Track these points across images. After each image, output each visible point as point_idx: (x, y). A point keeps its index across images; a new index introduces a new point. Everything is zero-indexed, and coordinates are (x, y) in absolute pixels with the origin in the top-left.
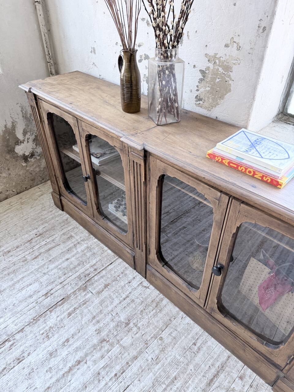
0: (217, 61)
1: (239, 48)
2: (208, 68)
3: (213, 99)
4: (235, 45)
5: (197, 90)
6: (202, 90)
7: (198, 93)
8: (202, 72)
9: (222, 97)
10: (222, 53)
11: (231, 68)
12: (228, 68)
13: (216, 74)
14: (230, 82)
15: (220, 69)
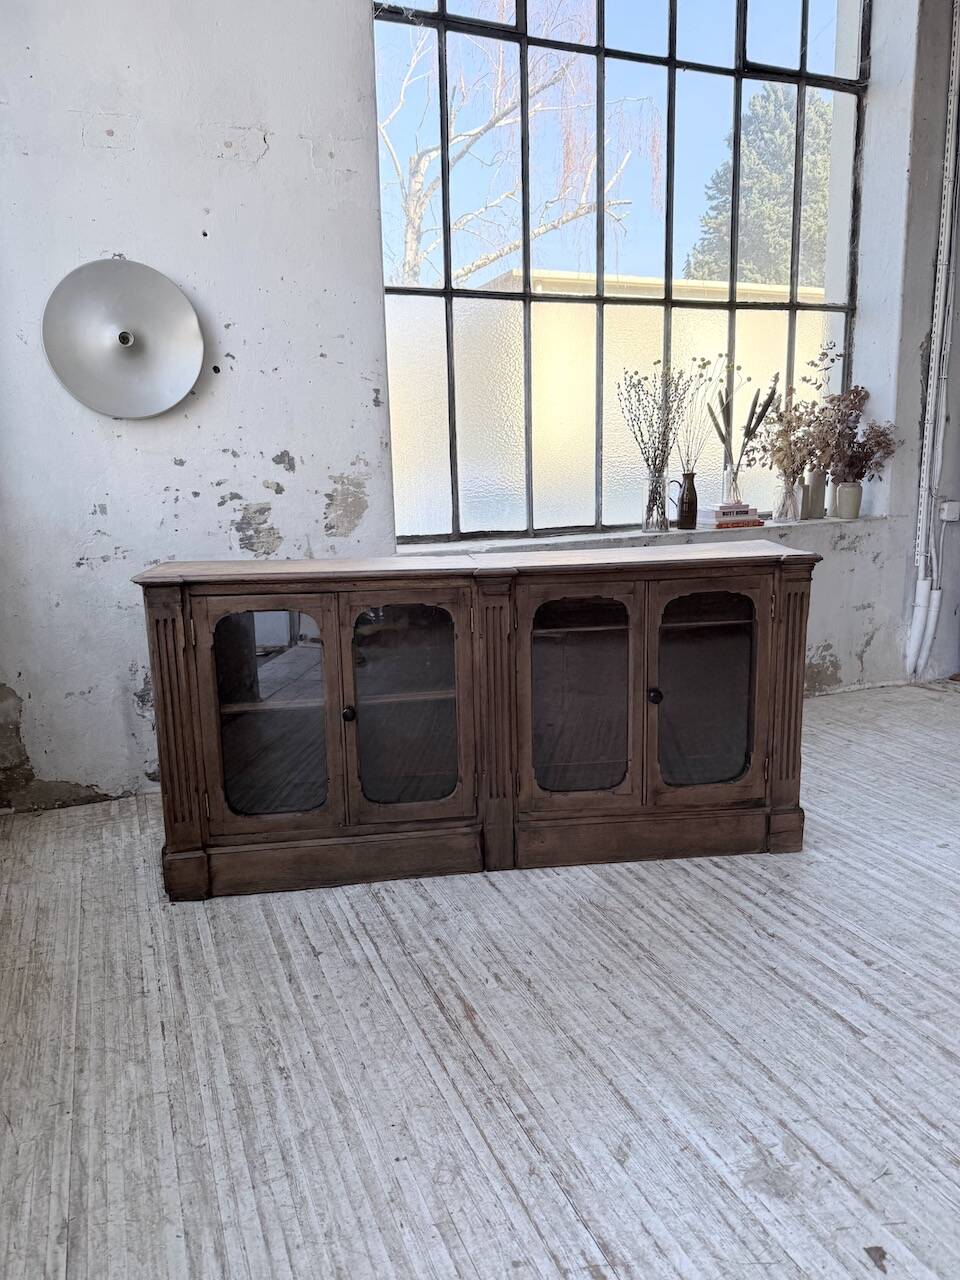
0: (345, 481)
1: (367, 464)
2: (336, 490)
3: (349, 522)
4: (362, 462)
5: (326, 518)
6: (333, 515)
7: (327, 521)
8: (328, 496)
9: (359, 516)
10: (350, 472)
11: (363, 483)
12: (359, 485)
13: (346, 494)
14: (366, 498)
15: (351, 488)
